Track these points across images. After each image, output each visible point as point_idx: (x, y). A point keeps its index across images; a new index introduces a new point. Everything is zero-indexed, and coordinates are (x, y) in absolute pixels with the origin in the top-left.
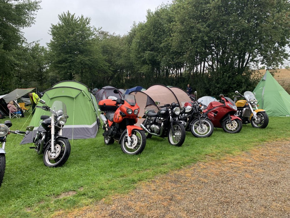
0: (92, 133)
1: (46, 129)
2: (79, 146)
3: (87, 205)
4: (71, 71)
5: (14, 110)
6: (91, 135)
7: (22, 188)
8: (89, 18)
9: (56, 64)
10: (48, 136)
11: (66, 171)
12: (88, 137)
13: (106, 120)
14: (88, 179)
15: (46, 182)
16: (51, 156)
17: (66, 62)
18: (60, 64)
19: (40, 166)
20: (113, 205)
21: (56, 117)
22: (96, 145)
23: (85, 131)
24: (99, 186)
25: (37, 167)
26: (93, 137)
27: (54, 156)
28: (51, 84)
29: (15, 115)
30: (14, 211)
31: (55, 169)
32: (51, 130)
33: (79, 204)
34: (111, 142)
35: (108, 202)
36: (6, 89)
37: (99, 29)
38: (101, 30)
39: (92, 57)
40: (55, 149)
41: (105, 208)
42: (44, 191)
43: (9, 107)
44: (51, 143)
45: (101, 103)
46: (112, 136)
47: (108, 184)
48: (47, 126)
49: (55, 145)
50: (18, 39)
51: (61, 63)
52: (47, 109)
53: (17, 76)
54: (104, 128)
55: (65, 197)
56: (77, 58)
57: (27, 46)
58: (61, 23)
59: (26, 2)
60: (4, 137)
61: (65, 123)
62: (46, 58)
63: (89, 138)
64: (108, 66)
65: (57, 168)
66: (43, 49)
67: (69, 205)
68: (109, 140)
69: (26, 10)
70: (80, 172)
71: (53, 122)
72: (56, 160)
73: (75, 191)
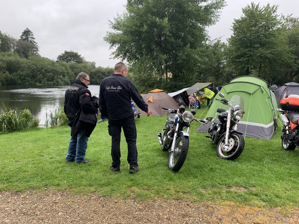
0: (267, 134)
1: (221, 122)
2: (251, 145)
3: (260, 207)
4: (249, 66)
5: (194, 102)
6: (266, 136)
7: (198, 170)
8: (276, 6)
9: (234, 59)
10: (224, 128)
11: (238, 166)
12: (261, 137)
13: (287, 121)
14: (261, 181)
15: (218, 171)
16: (224, 148)
17: (245, 56)
18: (238, 59)
19: (213, 155)
20: (291, 219)
21: (233, 111)
22: (271, 147)
23: (260, 130)
24: (275, 192)
25: (210, 155)
26: (268, 138)
27: (228, 148)
28: (226, 79)
29: (193, 106)
30: (193, 187)
31: (227, 161)
32: (226, 123)
33: (251, 202)
34: (291, 148)
35: (285, 213)
36: (189, 83)
37: (289, 16)
38: (290, 17)
39: (275, 50)
40: (229, 142)
41: (280, 218)
42: (217, 179)
43: (190, 99)
44: (225, 135)
45: (284, 101)
46: (294, 141)
47: (285, 193)
48: (223, 119)
49: (229, 138)
50: (203, 37)
51: (239, 57)
52: (225, 102)
53: (198, 72)
54: (284, 130)
55: (236, 191)
56: (257, 51)
57: (210, 44)
58: (244, 16)
59: (214, 2)
60: (188, 123)
61: (241, 118)
62: (225, 54)
63: (263, 138)
64: (295, 59)
65: (229, 161)
66: (223, 45)
67: (240, 199)
68: (288, 144)
69: (213, 9)
70: (252, 171)
71: (229, 116)
72: (229, 153)
73: (246, 188)
